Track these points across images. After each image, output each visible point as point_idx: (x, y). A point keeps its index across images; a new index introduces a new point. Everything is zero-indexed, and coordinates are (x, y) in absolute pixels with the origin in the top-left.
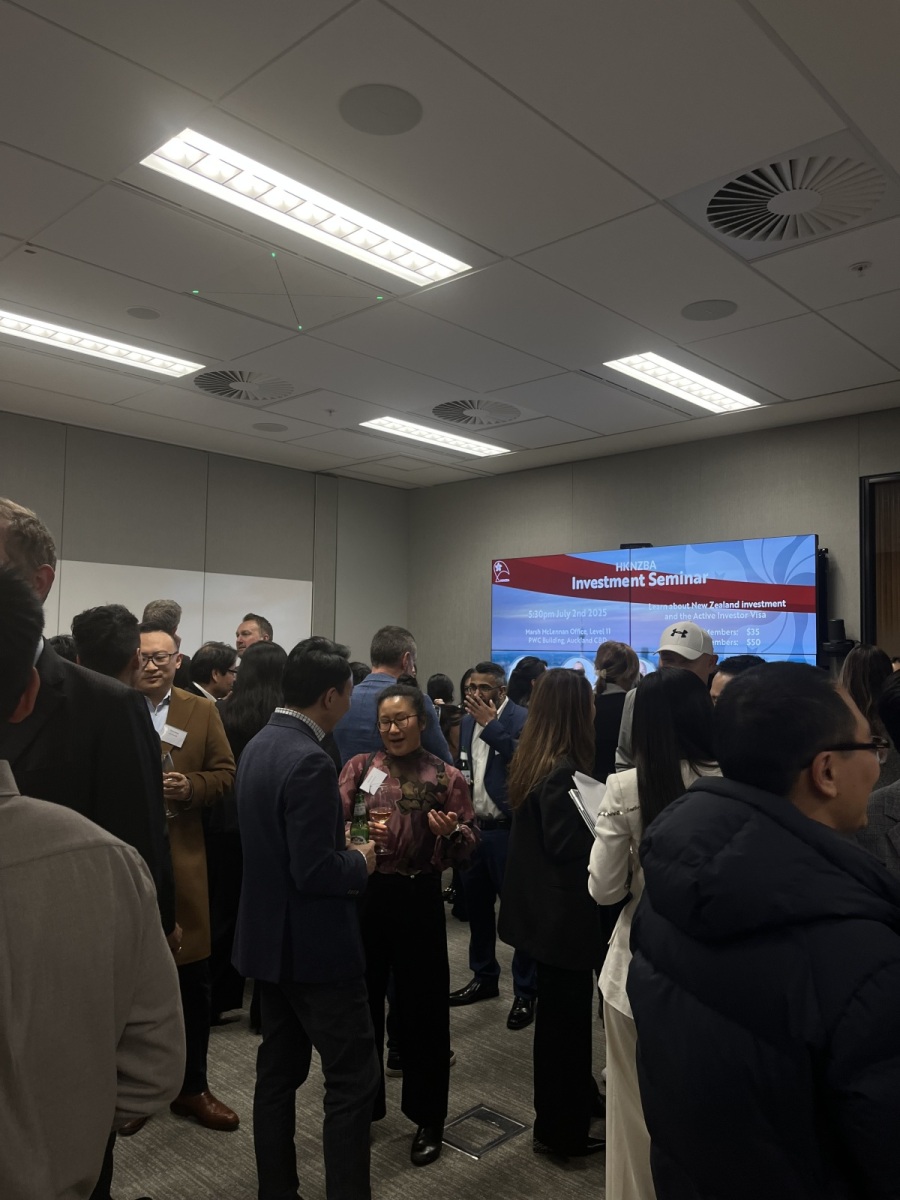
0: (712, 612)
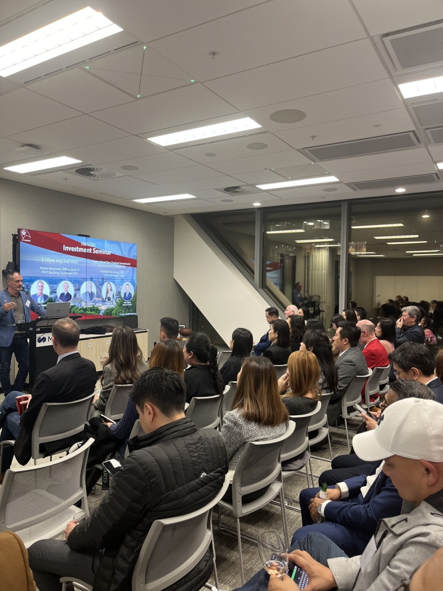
0: (112, 265)
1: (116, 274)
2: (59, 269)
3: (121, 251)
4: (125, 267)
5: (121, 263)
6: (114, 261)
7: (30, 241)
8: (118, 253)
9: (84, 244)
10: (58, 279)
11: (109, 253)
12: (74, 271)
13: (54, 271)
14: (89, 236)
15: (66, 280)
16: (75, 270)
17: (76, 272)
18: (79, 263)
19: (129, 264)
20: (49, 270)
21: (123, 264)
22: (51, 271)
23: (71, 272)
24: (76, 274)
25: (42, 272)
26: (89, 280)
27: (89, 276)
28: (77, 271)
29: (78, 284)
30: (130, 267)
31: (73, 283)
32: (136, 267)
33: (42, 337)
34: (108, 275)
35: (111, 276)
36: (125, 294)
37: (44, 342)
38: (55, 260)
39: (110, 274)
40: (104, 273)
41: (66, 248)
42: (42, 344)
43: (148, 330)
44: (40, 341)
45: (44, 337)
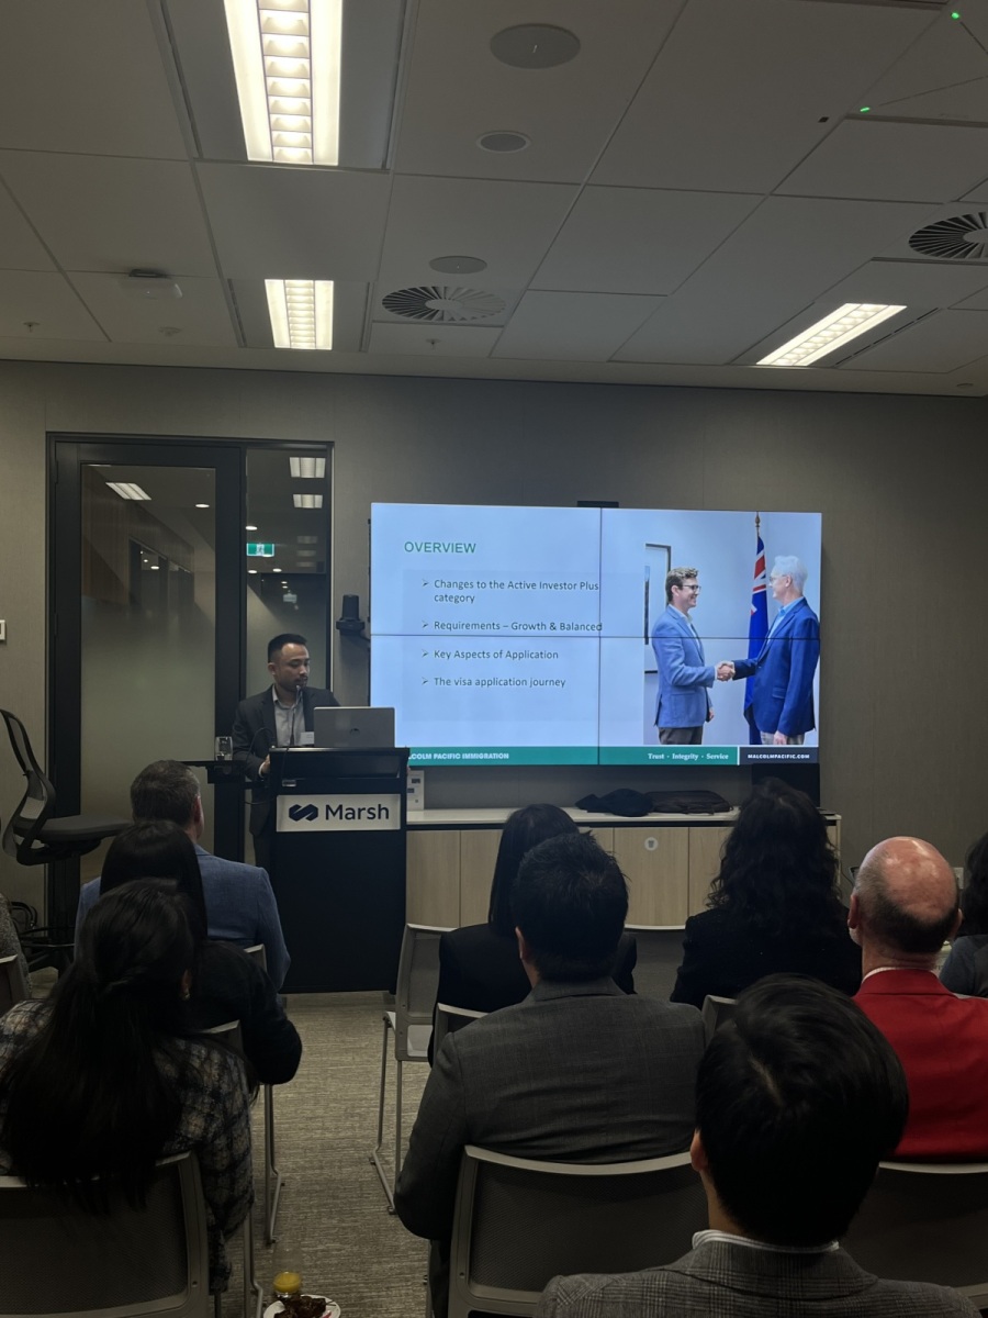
33: (303, 806)
37: (310, 819)
42: (304, 825)
43: (838, 817)
44: (296, 814)
45: (311, 806)
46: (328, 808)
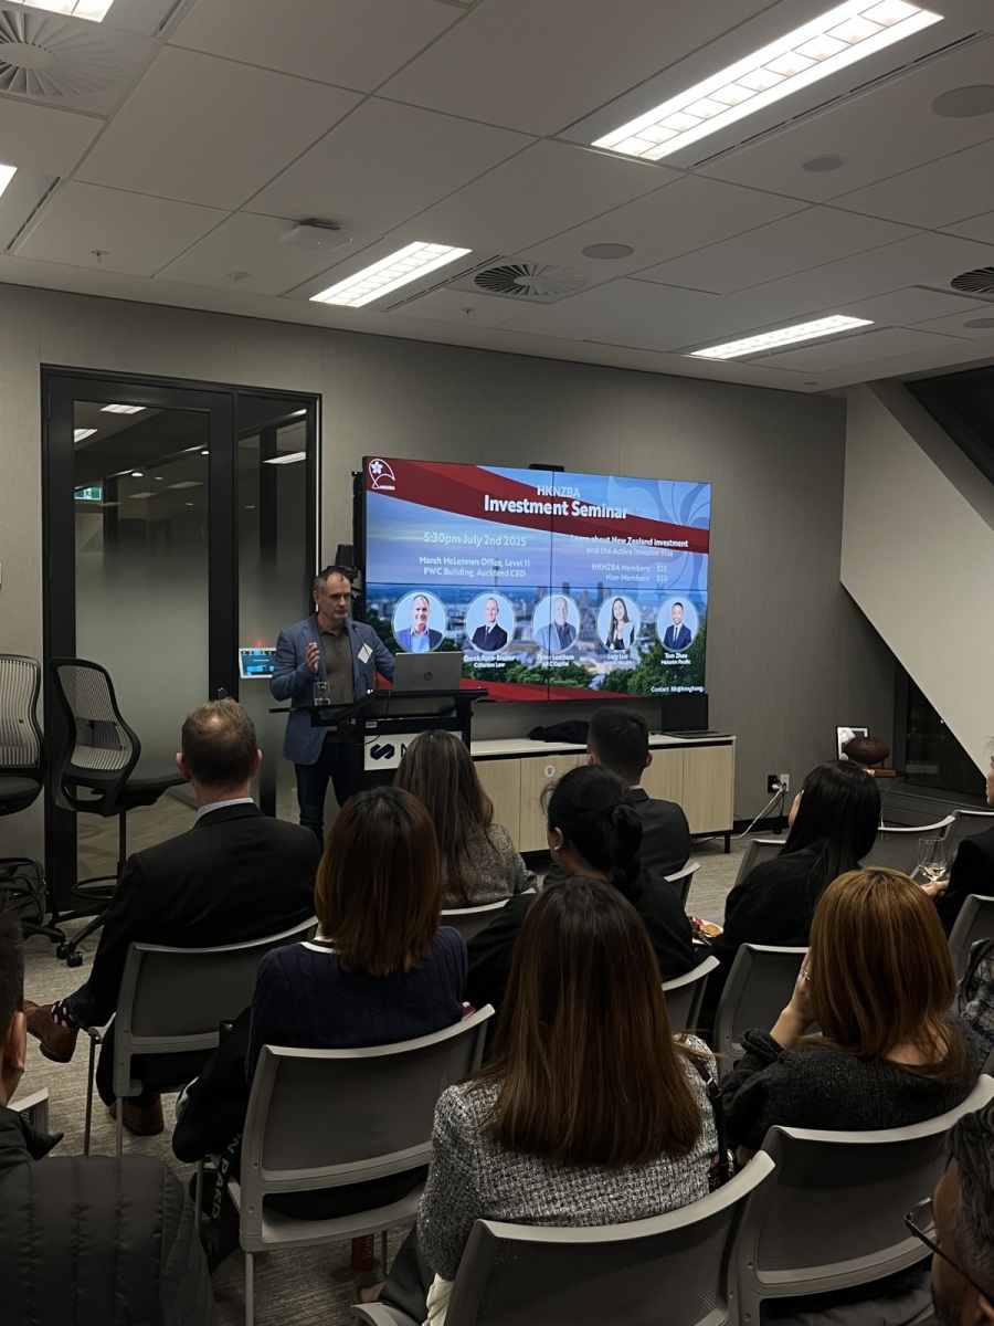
1: (640, 574)
2: (473, 563)
3: (660, 505)
4: (671, 553)
5: (658, 542)
6: (636, 537)
7: (393, 488)
8: (650, 513)
9: (544, 490)
10: (470, 591)
11: (620, 514)
12: (516, 568)
13: (459, 567)
14: (561, 469)
15: (490, 591)
16: (519, 564)
17: (520, 568)
18: (529, 543)
19: (686, 544)
20: (443, 566)
21: (665, 543)
22: (451, 567)
23: (505, 569)
24: (521, 574)
25: (426, 570)
26: (558, 592)
27: (558, 581)
28: (523, 568)
29: (527, 602)
30: (686, 552)
31: (512, 600)
32: (706, 551)
33: (382, 745)
34: (616, 578)
35: (627, 578)
36: (670, 630)
37: (388, 757)
38: (463, 537)
39: (625, 573)
40: (606, 572)
41: (491, 504)
42: (383, 764)
43: (734, 738)
44: (376, 754)
45: (388, 745)
46: (403, 746)
